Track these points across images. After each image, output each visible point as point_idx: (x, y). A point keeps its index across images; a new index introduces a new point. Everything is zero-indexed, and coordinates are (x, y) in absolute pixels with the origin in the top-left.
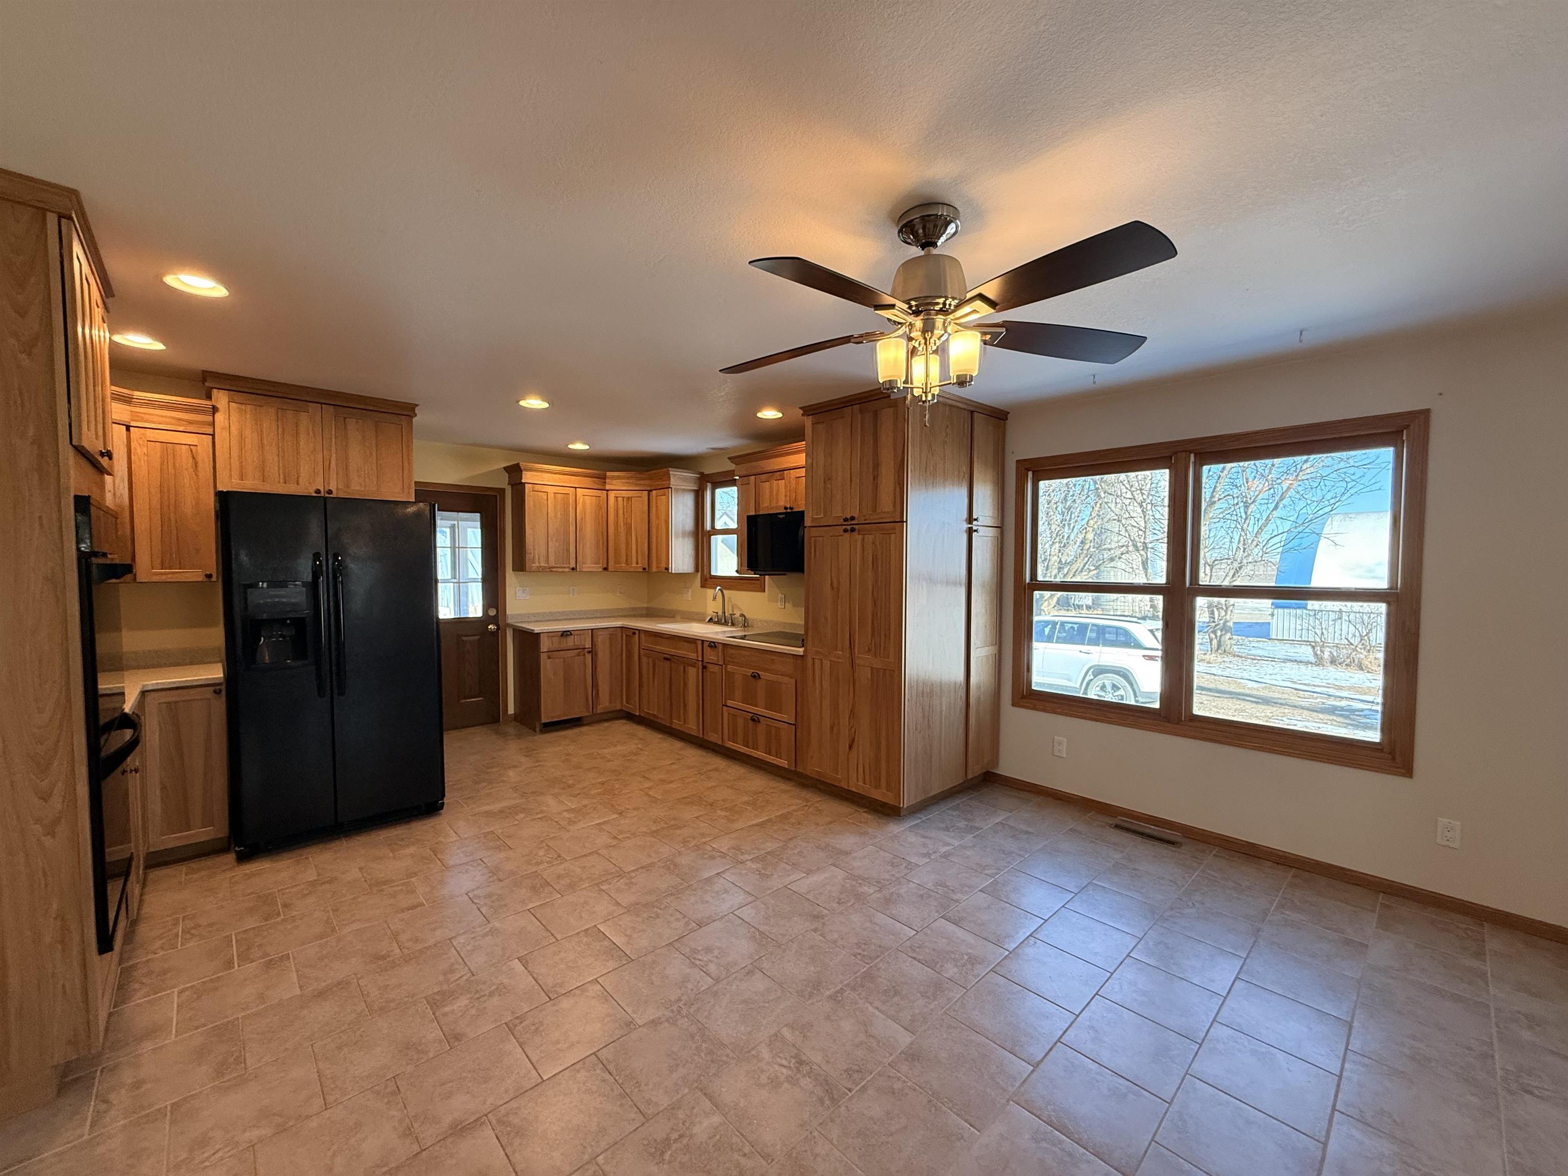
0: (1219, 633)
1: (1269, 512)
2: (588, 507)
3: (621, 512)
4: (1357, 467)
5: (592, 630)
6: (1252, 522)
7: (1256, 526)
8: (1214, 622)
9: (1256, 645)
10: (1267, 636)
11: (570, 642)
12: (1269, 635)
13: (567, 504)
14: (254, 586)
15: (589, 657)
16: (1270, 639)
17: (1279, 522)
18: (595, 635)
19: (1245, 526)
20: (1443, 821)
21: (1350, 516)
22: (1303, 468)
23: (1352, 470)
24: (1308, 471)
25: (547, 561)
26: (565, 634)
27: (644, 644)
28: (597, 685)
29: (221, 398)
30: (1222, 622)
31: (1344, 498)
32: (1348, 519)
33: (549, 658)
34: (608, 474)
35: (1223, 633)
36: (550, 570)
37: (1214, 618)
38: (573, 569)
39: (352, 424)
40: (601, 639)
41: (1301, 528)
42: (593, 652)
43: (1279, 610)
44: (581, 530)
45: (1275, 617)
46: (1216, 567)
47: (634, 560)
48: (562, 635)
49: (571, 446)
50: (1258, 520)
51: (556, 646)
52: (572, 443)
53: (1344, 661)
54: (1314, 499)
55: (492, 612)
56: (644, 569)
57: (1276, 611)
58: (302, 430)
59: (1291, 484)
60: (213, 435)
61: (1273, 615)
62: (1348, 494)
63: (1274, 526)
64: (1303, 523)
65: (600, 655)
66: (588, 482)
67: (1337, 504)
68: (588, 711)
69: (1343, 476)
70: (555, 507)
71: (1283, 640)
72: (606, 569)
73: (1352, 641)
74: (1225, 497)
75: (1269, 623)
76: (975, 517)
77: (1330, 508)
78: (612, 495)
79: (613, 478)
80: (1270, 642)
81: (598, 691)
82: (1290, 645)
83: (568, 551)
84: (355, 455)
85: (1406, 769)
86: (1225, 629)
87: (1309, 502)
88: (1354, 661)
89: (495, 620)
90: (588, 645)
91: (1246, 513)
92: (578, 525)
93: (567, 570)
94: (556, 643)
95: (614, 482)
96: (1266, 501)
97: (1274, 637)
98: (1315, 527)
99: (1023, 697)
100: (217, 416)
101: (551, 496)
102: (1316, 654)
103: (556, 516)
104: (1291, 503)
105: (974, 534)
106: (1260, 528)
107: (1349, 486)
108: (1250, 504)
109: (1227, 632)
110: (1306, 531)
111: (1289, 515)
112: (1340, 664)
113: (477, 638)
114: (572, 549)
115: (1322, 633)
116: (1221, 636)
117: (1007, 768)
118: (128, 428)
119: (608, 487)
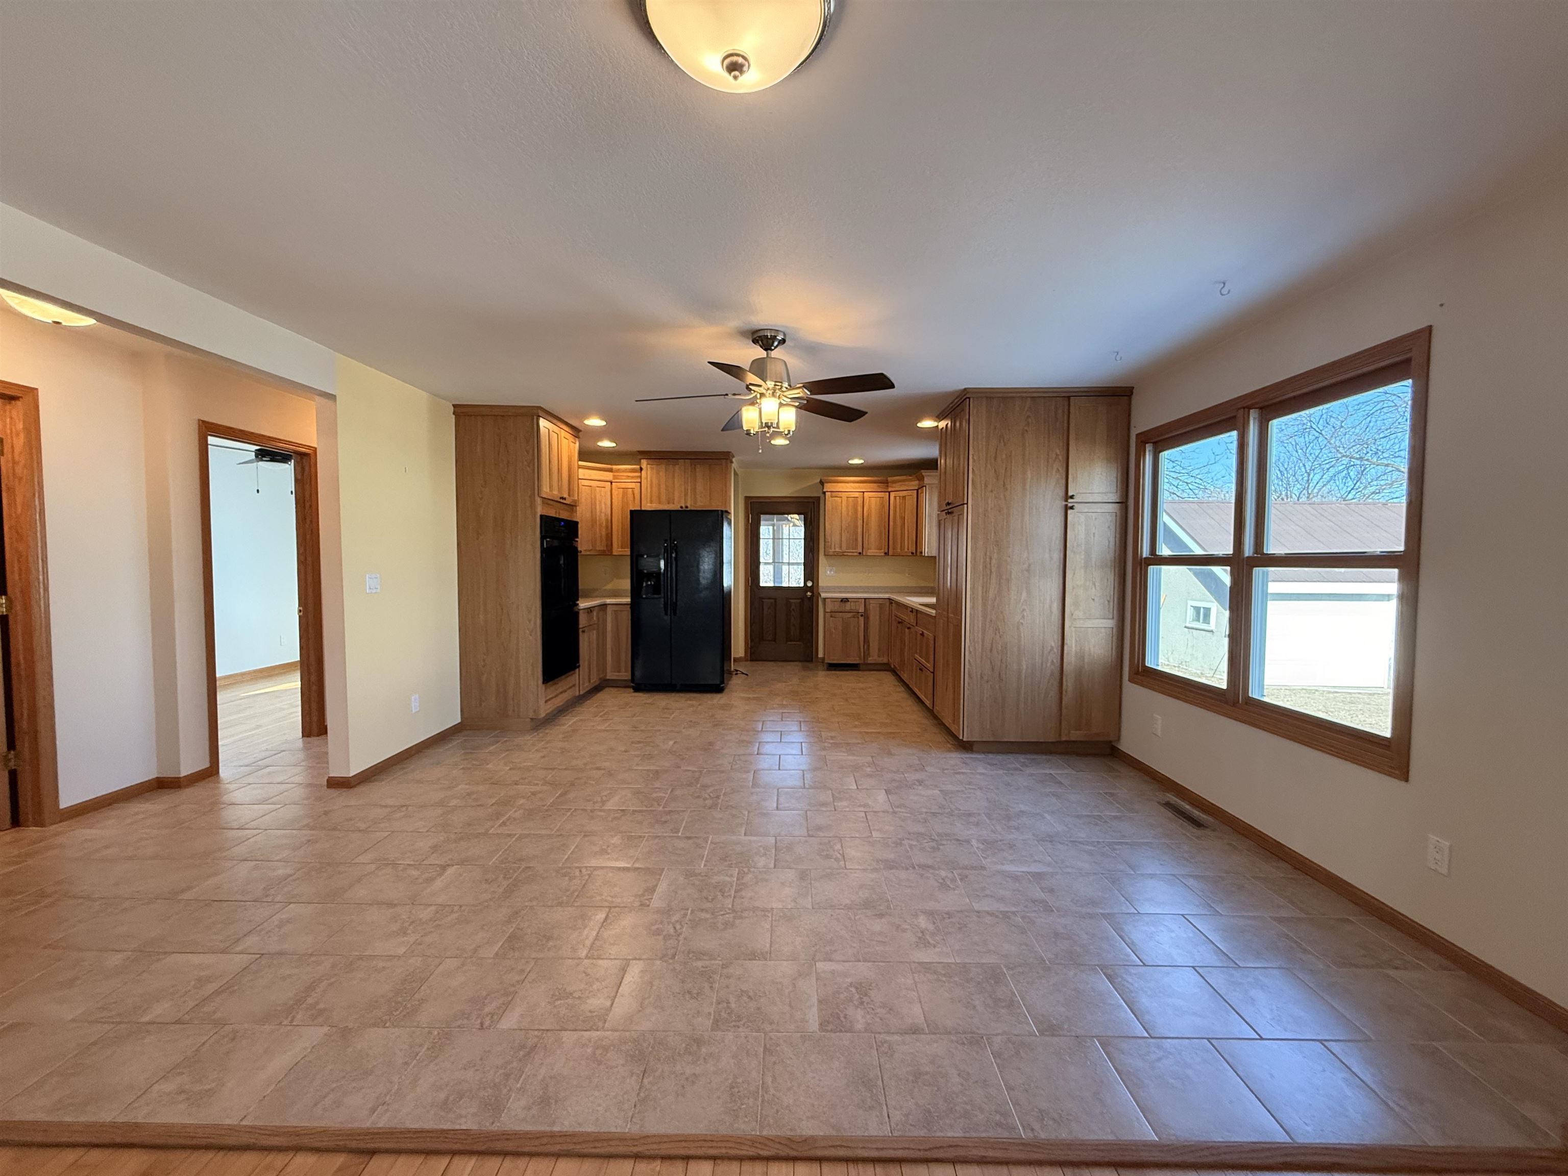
2: (873, 506)
3: (898, 507)
5: (865, 599)
11: (848, 606)
13: (856, 505)
14: (642, 556)
15: (862, 619)
18: (867, 603)
20: (1433, 838)
25: (841, 547)
26: (845, 600)
27: (895, 612)
28: (868, 642)
29: (644, 463)
33: (831, 617)
34: (890, 479)
36: (842, 555)
38: (860, 553)
39: (698, 468)
40: (872, 606)
42: (866, 615)
44: (867, 524)
47: (906, 547)
48: (842, 601)
49: (851, 462)
51: (836, 608)
52: (852, 459)
55: (809, 584)
56: (912, 553)
58: (676, 475)
60: (641, 483)
65: (871, 618)
66: (874, 486)
68: (860, 658)
70: (847, 508)
72: (886, 554)
76: (1070, 494)
78: (892, 495)
79: (894, 482)
81: (869, 646)
83: (856, 540)
84: (700, 487)
85: (1405, 772)
89: (811, 589)
90: (862, 610)
92: (865, 520)
93: (855, 554)
94: (837, 607)
95: (894, 485)
99: (1137, 673)
100: (643, 472)
101: (844, 499)
103: (848, 514)
105: (1070, 512)
113: (799, 601)
114: (860, 539)
117: (1127, 745)
118: (611, 483)
119: (889, 490)
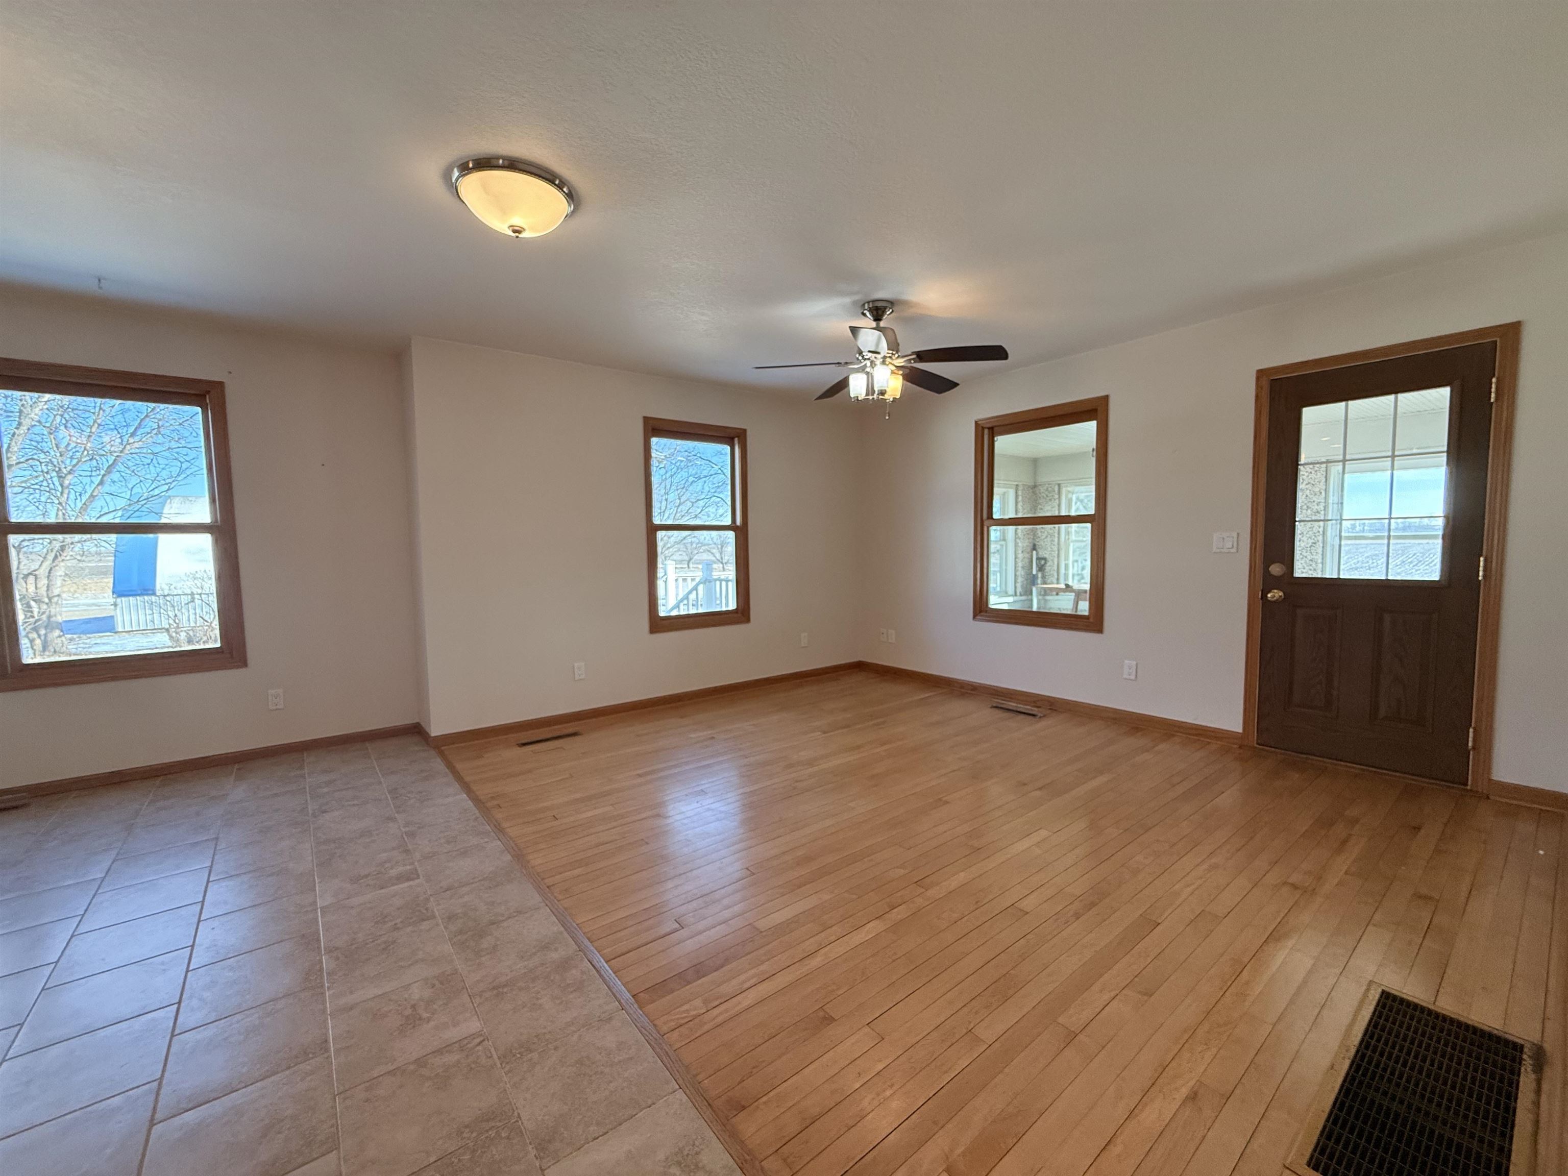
0: (42, 632)
1: (94, 486)
4: (190, 448)
6: (72, 496)
7: (78, 501)
8: (33, 617)
9: (98, 641)
10: (112, 630)
12: (114, 629)
16: (116, 633)
17: (108, 498)
19: (63, 499)
20: (271, 692)
21: (190, 499)
22: (130, 442)
23: (184, 451)
24: (136, 445)
30: (44, 617)
31: (180, 479)
32: (187, 502)
35: (48, 630)
37: (32, 612)
41: (137, 507)
43: (123, 599)
45: (119, 608)
46: (25, 549)
50: (80, 495)
53: (201, 639)
54: (148, 476)
57: (119, 600)
59: (117, 456)
61: (115, 605)
62: (183, 476)
63: (103, 503)
64: (138, 501)
67: (174, 484)
69: (176, 455)
71: (132, 631)
73: (206, 618)
74: (27, 460)
75: (112, 617)
77: (166, 487)
80: (116, 636)
82: (141, 636)
85: (243, 662)
86: (50, 626)
87: (142, 479)
88: (211, 637)
91: (62, 485)
96: (89, 473)
97: (120, 629)
98: (153, 506)
102: (171, 637)
104: (121, 479)
106: (85, 504)
107: (184, 466)
108: (66, 475)
109: (53, 629)
110: (143, 509)
111: (120, 491)
112: (197, 642)
115: (176, 616)
116: (46, 635)
